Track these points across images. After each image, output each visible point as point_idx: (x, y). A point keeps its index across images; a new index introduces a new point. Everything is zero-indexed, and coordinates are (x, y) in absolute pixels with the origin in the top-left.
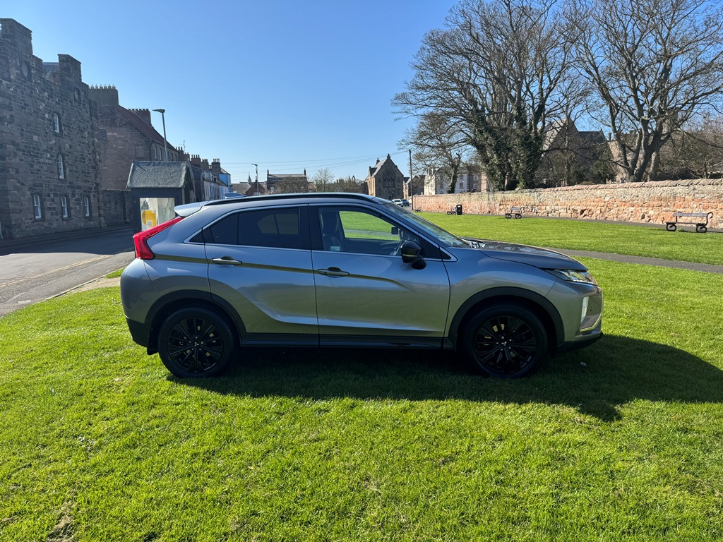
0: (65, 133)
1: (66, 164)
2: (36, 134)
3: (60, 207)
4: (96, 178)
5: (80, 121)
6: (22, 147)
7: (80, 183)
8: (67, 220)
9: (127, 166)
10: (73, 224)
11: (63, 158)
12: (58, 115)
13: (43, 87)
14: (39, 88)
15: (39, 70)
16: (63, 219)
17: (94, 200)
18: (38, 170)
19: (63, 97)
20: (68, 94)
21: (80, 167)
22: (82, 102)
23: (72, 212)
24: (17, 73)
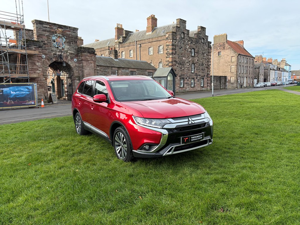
0: (196, 55)
1: (195, 67)
2: (184, 57)
3: (190, 82)
4: (208, 71)
5: (203, 50)
6: (178, 62)
7: (200, 74)
8: (193, 87)
9: (228, 65)
10: (195, 89)
11: (194, 65)
12: (194, 49)
13: (189, 40)
14: (187, 40)
15: (188, 34)
16: (191, 87)
17: (206, 80)
18: (183, 70)
19: (197, 42)
20: (199, 41)
21: (201, 67)
22: (205, 43)
23: (196, 84)
24: (179, 37)
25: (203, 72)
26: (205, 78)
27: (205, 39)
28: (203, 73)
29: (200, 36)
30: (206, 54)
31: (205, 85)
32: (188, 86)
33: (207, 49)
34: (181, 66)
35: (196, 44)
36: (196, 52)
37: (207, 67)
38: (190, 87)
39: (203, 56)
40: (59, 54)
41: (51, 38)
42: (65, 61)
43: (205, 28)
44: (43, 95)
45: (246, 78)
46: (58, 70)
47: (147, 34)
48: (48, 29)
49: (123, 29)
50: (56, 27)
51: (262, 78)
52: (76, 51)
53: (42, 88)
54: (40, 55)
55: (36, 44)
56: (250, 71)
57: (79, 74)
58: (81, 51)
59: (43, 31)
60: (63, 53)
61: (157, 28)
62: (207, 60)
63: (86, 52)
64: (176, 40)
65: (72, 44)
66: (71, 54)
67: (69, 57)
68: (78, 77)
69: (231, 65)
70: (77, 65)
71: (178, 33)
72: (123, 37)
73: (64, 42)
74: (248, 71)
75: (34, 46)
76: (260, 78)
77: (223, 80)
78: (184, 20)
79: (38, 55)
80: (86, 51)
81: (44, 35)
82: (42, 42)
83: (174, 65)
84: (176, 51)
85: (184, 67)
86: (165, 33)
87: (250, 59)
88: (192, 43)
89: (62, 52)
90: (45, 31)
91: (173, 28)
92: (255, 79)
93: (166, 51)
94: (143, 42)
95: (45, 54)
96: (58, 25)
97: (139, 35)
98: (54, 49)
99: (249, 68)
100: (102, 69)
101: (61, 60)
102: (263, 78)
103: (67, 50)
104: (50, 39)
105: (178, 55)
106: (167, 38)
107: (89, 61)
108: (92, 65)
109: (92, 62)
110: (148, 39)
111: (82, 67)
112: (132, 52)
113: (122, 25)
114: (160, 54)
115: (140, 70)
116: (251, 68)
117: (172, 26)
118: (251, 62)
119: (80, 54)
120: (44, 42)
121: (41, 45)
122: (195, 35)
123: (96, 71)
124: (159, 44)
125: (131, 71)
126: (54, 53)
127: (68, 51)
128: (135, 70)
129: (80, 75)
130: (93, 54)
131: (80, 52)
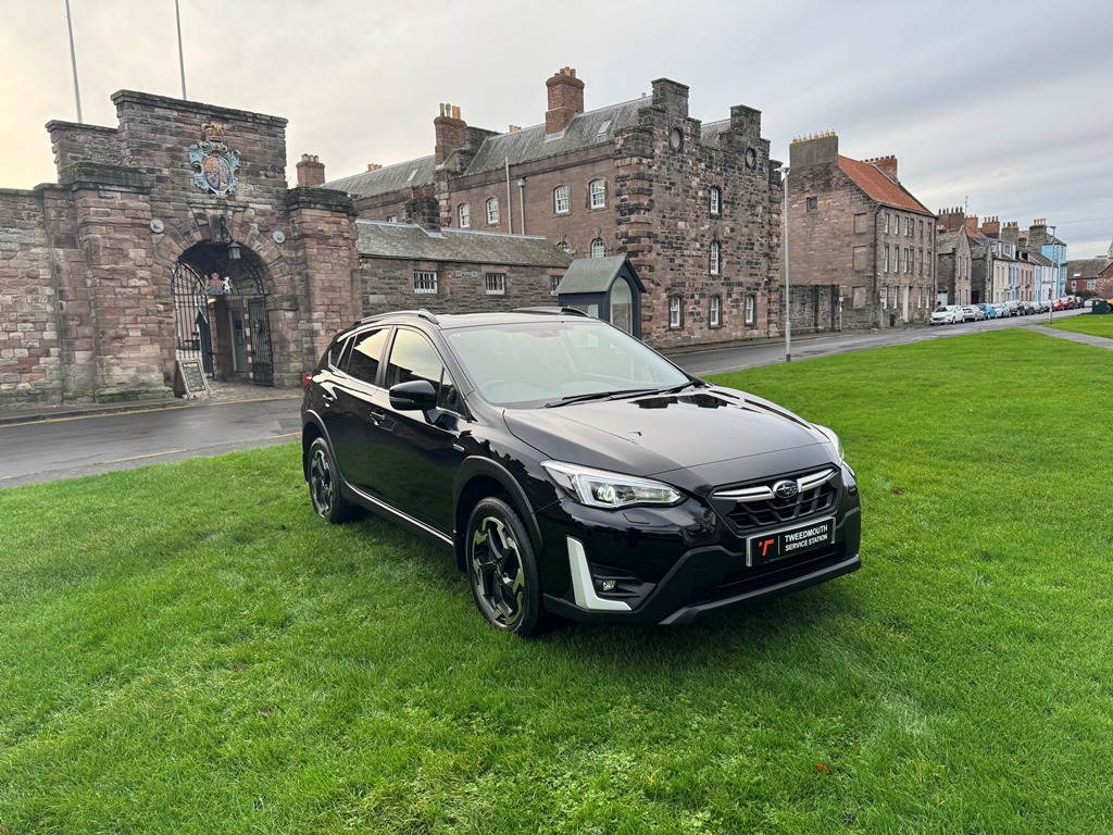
0: (727, 212)
1: (723, 255)
2: (681, 220)
3: (707, 311)
4: (769, 269)
5: (751, 193)
6: (661, 238)
7: (742, 279)
8: (715, 328)
9: (842, 246)
10: (724, 334)
11: (720, 247)
12: (718, 189)
13: (699, 156)
14: (694, 158)
15: (696, 135)
16: (710, 328)
17: (763, 301)
18: (680, 266)
19: (728, 164)
20: (735, 158)
21: (745, 256)
22: (758, 166)
23: (725, 317)
24: (664, 146)
25: (753, 271)
26: (759, 294)
27: (759, 154)
28: (751, 275)
29: (739, 142)
30: (764, 208)
31: (759, 320)
32: (698, 324)
33: (767, 189)
34: (670, 252)
35: (725, 170)
36: (725, 202)
37: (766, 255)
38: (706, 329)
39: (753, 214)
40: (214, 217)
41: (185, 158)
42: (241, 239)
43: (759, 113)
44: (156, 367)
45: (907, 288)
46: (215, 276)
47: (549, 138)
48: (173, 124)
49: (464, 122)
50: (204, 117)
51: (964, 288)
52: (280, 202)
53: (152, 343)
54: (144, 222)
55: (127, 179)
56: (921, 264)
57: (294, 288)
58: (298, 203)
59: (155, 130)
60: (230, 213)
61: (582, 115)
62: (767, 227)
63: (318, 206)
64: (652, 158)
65: (266, 176)
66: (263, 213)
67: (256, 225)
68: (289, 300)
69: (852, 245)
70: (285, 253)
71: (657, 132)
72: (462, 152)
73: (232, 170)
74: (917, 266)
75: (121, 189)
76: (957, 288)
77: (824, 298)
78: (679, 85)
79: (136, 221)
80: (316, 204)
81: (160, 146)
82: (151, 171)
83: (647, 249)
84: (653, 197)
85: (683, 255)
86: (612, 135)
87: (921, 221)
88: (711, 167)
89: (226, 207)
90: (162, 131)
91: (643, 112)
92: (939, 292)
93: (616, 202)
94: (535, 167)
95: (165, 218)
96: (210, 108)
97: (520, 144)
98: (199, 198)
99: (917, 255)
100: (379, 267)
101: (222, 238)
102: (969, 288)
103: (247, 199)
104: (180, 159)
105: (661, 211)
106: (620, 151)
107: (329, 237)
108: (341, 254)
109: (341, 242)
110: (549, 157)
111: (305, 262)
112: (495, 203)
113: (458, 108)
114: (596, 210)
115: (522, 269)
116: (925, 252)
117: (637, 107)
118: (925, 234)
119: (294, 213)
120: (161, 171)
121: (148, 184)
122: (721, 138)
123: (357, 276)
124: (590, 174)
125: (489, 275)
126: (196, 211)
127: (251, 205)
128: (503, 270)
129: (298, 293)
130: (345, 215)
131: (296, 206)
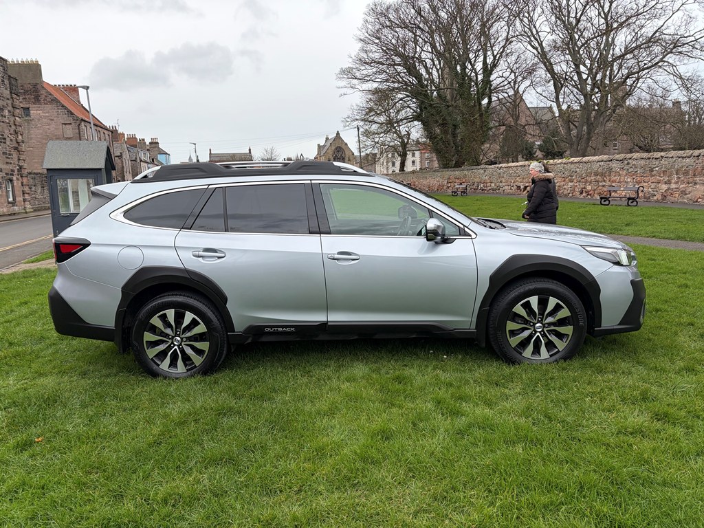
4: (19, 160)
17: (18, 184)
22: (0, 78)
25: (8, 160)
26: (14, 178)
28: (7, 163)
30: (9, 111)
31: (17, 199)
33: (9, 97)
37: (16, 149)
39: (2, 116)
62: (13, 127)
